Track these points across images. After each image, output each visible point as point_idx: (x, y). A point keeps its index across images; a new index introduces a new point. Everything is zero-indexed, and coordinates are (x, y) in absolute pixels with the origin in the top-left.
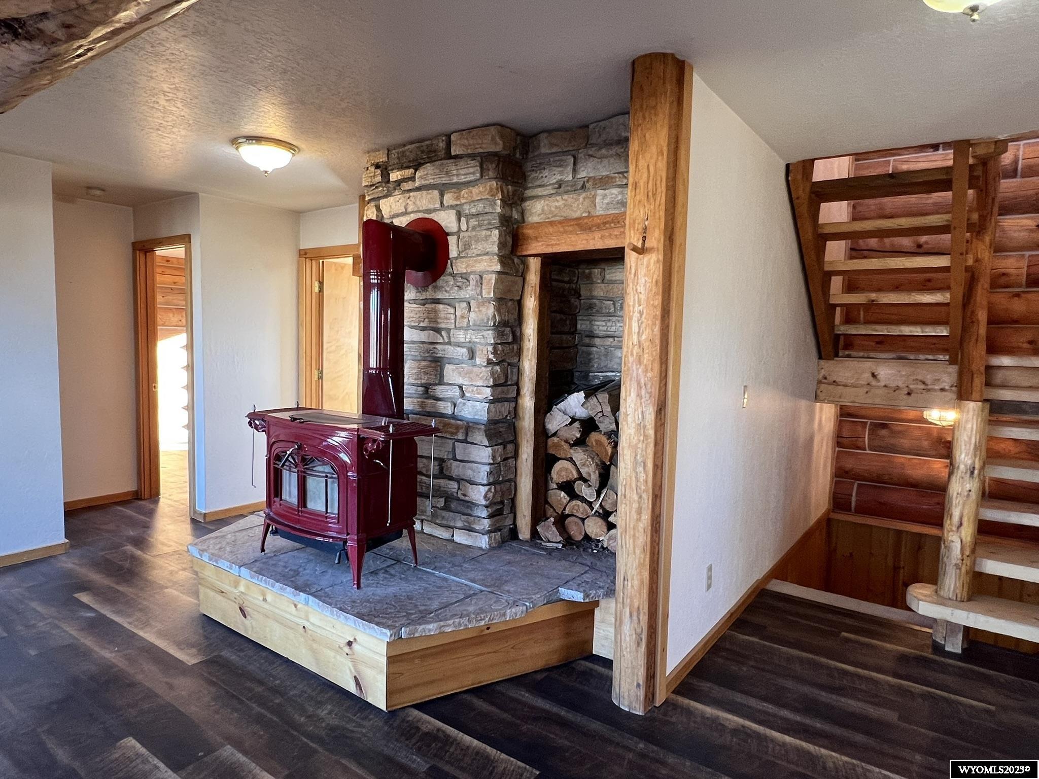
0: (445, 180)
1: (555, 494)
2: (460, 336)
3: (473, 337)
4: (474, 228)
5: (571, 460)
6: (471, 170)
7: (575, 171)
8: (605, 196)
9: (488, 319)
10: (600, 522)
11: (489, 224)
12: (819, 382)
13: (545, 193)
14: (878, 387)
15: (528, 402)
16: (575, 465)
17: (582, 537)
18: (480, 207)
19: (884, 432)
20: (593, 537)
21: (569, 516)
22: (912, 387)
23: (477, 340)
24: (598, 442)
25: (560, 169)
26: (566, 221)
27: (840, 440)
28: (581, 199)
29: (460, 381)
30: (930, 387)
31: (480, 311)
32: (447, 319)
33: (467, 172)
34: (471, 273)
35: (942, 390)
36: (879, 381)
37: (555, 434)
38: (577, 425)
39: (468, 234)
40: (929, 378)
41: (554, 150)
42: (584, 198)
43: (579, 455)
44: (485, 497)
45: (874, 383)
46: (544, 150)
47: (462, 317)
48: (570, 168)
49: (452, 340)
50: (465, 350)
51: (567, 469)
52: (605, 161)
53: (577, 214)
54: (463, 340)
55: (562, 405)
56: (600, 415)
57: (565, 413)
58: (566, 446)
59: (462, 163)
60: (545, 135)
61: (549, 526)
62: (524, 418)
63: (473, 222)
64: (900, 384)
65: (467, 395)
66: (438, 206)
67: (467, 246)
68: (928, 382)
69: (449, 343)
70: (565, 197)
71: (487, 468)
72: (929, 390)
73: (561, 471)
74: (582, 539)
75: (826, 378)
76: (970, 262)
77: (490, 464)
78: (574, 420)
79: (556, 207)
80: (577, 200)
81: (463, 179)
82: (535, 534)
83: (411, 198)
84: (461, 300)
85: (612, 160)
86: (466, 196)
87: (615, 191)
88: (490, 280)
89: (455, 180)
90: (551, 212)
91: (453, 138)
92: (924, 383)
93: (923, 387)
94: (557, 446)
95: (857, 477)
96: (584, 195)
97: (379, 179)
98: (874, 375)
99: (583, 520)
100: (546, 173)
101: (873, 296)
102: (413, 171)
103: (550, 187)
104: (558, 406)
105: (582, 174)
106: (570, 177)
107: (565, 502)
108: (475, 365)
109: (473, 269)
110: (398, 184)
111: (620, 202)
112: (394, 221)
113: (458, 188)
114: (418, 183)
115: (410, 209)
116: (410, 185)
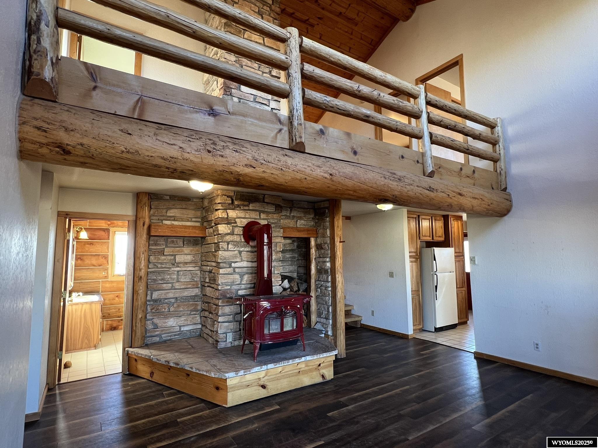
0: (263, 209)
6: (273, 208)
8: (300, 222)
9: (280, 258)
18: (276, 221)
25: (286, 212)
28: (293, 222)
31: (277, 255)
33: (271, 209)
48: (289, 212)
52: (300, 212)
53: (293, 226)
56: (294, 286)
59: (269, 205)
66: (258, 217)
70: (288, 220)
79: (285, 223)
81: (269, 210)
83: (248, 213)
86: (271, 216)
87: (303, 221)
88: (280, 245)
89: (266, 210)
91: (266, 196)
96: (294, 220)
97: (230, 202)
102: (248, 203)
103: (284, 216)
105: (292, 214)
106: (289, 214)
109: (274, 241)
110: (238, 206)
111: (304, 225)
112: (237, 220)
113: (267, 213)
114: (251, 208)
115: (247, 217)
116: (247, 208)
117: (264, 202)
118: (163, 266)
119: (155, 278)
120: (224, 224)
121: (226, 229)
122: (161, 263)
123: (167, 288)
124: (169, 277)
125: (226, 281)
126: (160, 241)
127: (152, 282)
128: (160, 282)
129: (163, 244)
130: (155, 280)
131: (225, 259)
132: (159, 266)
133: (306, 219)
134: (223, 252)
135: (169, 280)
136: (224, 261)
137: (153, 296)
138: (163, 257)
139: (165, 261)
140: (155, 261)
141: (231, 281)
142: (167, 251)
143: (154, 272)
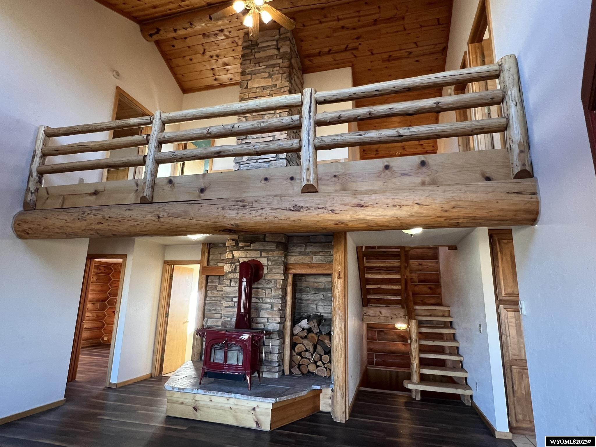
0: (263, 248)
1: (296, 357)
2: (268, 300)
3: (273, 301)
4: (274, 265)
5: (302, 344)
6: (273, 246)
7: (305, 249)
8: (316, 258)
9: (279, 295)
10: (314, 365)
11: (280, 264)
12: (364, 315)
13: (295, 254)
14: (382, 316)
15: (288, 324)
16: (304, 345)
17: (307, 372)
18: (276, 258)
19: (382, 334)
20: (311, 371)
21: (301, 365)
22: (392, 316)
23: (275, 302)
24: (312, 337)
25: (300, 248)
26: (303, 264)
27: (368, 337)
28: (308, 258)
29: (267, 316)
30: (398, 316)
31: (276, 292)
32: (263, 294)
34: (272, 279)
35: (401, 317)
36: (382, 314)
37: (297, 335)
38: (306, 331)
39: (271, 266)
40: (397, 313)
41: (299, 242)
42: (309, 257)
43: (305, 342)
44: (277, 358)
45: (381, 315)
46: (295, 242)
47: (269, 294)
48: (304, 248)
49: (264, 302)
50: (270, 305)
51: (300, 347)
52: (316, 248)
53: (306, 262)
54: (269, 302)
55: (300, 324)
56: (314, 327)
57: (300, 327)
58: (300, 339)
59: (270, 244)
60: (296, 237)
61: (296, 369)
62: (287, 329)
63: (273, 263)
64: (389, 316)
65: (270, 321)
66: (259, 256)
67: (271, 270)
68: (397, 315)
69: (263, 303)
70: (302, 256)
71: (278, 347)
72: (397, 317)
73: (299, 348)
74: (307, 373)
75: (365, 314)
76: (406, 277)
77: (279, 346)
78: (304, 329)
79: (299, 259)
80: (306, 258)
81: (270, 249)
82: (291, 372)
83: (249, 253)
84: (268, 288)
85: (318, 247)
86: (271, 254)
87: (320, 257)
88: (280, 282)
89: (267, 248)
90: (297, 260)
91: (267, 235)
92: (395, 315)
93: (395, 316)
94: (297, 339)
95: (375, 351)
96: (309, 256)
97: (234, 244)
98: (380, 313)
99: (307, 366)
100: (295, 248)
101: (379, 286)
102: (250, 244)
103: (297, 253)
104: (298, 325)
105: (308, 250)
106: (304, 251)
107: (300, 359)
108: (273, 310)
109: (274, 278)
110: (242, 247)
111: (322, 260)
112: (240, 259)
113: (268, 251)
114: (252, 248)
115: (248, 256)
116: (248, 248)
117: (265, 241)
118: (216, 299)
119: (210, 308)
120: (228, 263)
121: (228, 268)
122: (215, 297)
123: (217, 317)
124: (219, 308)
125: (227, 313)
126: (215, 280)
127: (208, 311)
128: (213, 312)
129: (217, 282)
130: (210, 310)
131: (227, 294)
132: (213, 298)
133: (323, 254)
134: (226, 288)
135: (219, 311)
136: (227, 295)
137: (208, 323)
138: (217, 292)
139: (218, 296)
140: (211, 295)
141: (231, 314)
142: (219, 287)
143: (209, 303)
